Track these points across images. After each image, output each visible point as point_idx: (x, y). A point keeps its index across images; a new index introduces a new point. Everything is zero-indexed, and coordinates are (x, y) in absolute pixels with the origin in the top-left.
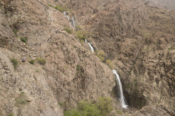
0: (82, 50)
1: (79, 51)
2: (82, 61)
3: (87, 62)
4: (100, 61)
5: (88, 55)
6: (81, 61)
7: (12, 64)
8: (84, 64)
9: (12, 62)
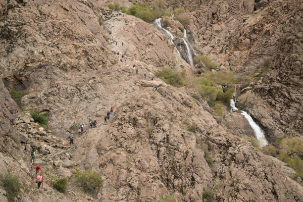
0: (219, 138)
1: (208, 143)
2: (221, 177)
3: (238, 181)
4: (295, 179)
5: (240, 157)
6: (218, 180)
7: (5, 192)
8: (228, 189)
9: (5, 186)
